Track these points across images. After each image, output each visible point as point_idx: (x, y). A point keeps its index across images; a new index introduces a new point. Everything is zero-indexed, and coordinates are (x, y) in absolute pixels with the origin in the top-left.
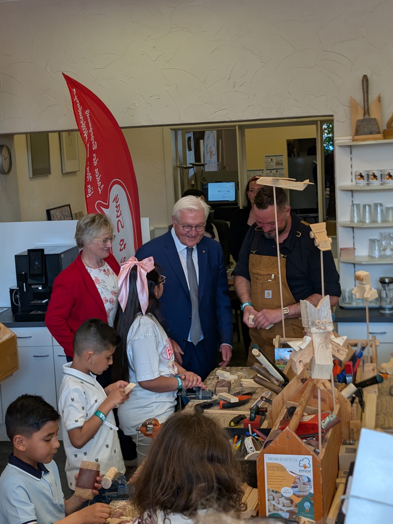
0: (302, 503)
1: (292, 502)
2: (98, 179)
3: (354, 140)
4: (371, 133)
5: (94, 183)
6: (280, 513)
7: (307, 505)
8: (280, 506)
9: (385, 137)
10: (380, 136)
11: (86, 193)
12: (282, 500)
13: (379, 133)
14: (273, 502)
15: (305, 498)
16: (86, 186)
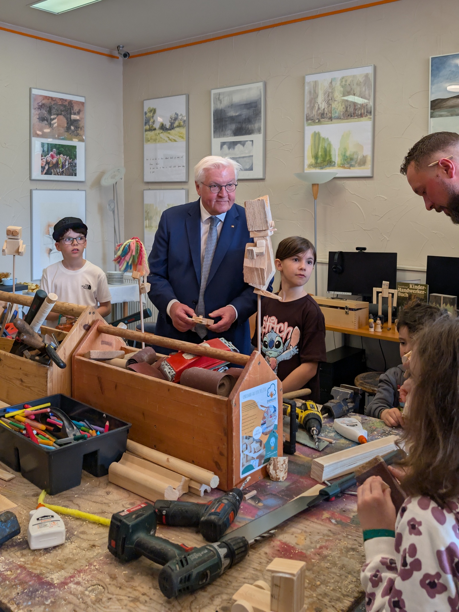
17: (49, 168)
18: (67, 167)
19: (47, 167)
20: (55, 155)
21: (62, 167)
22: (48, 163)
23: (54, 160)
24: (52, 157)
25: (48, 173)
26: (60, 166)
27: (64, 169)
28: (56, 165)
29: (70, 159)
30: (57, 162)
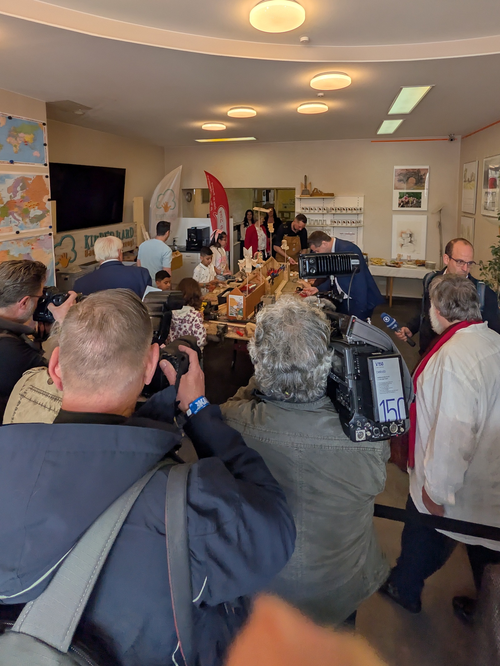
0: (239, 311)
1: (236, 310)
2: (215, 205)
3: (300, 196)
4: (306, 194)
5: (213, 206)
6: (233, 313)
7: (241, 311)
8: (233, 311)
9: (311, 196)
10: (309, 195)
11: (210, 209)
12: (234, 309)
13: (309, 194)
14: (231, 310)
15: (241, 309)
16: (210, 207)
17: (403, 204)
18: (415, 203)
19: (402, 204)
20: (407, 198)
21: (412, 204)
22: (402, 202)
23: (407, 200)
24: (406, 199)
25: (402, 206)
26: (410, 203)
27: (413, 204)
28: (408, 203)
29: (417, 199)
30: (408, 201)
